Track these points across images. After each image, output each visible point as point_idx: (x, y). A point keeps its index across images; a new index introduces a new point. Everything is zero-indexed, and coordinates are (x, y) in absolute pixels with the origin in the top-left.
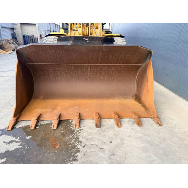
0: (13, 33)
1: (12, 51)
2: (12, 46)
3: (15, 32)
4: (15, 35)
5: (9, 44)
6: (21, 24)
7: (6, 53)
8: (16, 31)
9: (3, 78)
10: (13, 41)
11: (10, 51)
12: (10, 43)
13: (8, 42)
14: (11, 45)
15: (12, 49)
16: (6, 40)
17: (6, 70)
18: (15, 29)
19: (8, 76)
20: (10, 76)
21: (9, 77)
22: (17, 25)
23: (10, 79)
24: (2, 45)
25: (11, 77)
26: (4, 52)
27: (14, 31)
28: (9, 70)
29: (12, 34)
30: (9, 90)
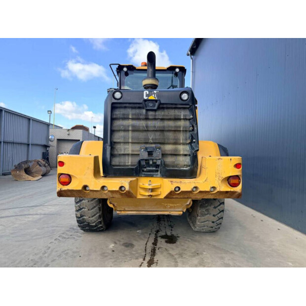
0: (45, 151)
1: (41, 177)
2: (43, 169)
3: (48, 151)
4: (48, 155)
5: (38, 166)
6: (59, 140)
7: (32, 180)
8: (50, 149)
9: (29, 218)
10: (44, 163)
11: (38, 176)
12: (40, 166)
13: (38, 163)
14: (41, 168)
15: (42, 173)
16: (35, 161)
17: (33, 205)
18: (49, 147)
19: (37, 214)
20: (41, 214)
21: (38, 216)
22: (53, 141)
23: (40, 219)
24: (29, 167)
25: (42, 216)
26: (30, 178)
27: (48, 149)
28: (38, 205)
29: (43, 153)
30: (40, 237)
